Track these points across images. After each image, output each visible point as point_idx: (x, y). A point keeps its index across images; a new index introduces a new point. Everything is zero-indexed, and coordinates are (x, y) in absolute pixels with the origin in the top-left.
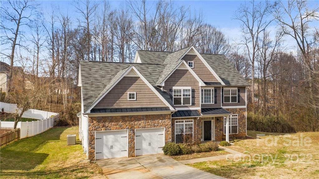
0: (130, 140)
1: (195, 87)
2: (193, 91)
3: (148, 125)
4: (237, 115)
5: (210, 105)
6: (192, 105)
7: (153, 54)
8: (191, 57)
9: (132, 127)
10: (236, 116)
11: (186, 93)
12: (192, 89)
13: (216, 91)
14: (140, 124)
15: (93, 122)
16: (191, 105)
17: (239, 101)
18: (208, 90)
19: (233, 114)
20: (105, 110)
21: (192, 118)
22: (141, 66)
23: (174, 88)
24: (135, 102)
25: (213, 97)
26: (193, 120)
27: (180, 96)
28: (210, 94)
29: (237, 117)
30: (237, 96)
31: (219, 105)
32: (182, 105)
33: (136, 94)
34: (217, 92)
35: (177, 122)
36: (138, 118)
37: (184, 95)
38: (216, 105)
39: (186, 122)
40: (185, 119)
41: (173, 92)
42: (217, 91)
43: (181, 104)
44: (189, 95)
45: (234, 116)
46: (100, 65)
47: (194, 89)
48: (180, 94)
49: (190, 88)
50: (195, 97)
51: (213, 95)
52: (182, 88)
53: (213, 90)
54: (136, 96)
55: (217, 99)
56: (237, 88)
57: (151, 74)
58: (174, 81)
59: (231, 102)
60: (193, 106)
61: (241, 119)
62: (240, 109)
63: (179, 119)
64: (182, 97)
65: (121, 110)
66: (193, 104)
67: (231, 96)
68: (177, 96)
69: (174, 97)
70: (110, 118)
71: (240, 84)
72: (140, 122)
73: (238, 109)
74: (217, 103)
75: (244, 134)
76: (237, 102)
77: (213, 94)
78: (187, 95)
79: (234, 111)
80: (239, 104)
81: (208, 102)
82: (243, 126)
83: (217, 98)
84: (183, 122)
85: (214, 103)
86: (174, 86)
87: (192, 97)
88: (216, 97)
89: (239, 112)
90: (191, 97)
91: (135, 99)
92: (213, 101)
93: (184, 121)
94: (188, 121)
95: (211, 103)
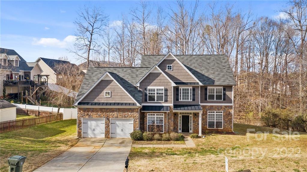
0: (106, 126)
1: (167, 87)
2: (166, 90)
3: (120, 116)
4: (223, 111)
5: (188, 102)
6: (164, 102)
7: (154, 58)
8: (170, 61)
9: (108, 116)
10: (221, 112)
11: (159, 92)
12: (165, 89)
13: (194, 90)
14: (114, 115)
15: (80, 111)
16: (164, 101)
17: (224, 99)
18: (186, 89)
19: (218, 110)
20: (88, 104)
21: (162, 113)
22: (133, 69)
23: (149, 88)
24: (110, 98)
25: (191, 95)
26: (164, 114)
27: (154, 94)
28: (188, 93)
29: (222, 114)
30: (222, 94)
31: (197, 102)
33: (111, 92)
34: (195, 91)
35: (149, 115)
36: (112, 110)
37: (157, 94)
38: (194, 102)
39: (157, 115)
41: (148, 91)
42: (196, 90)
43: (155, 101)
44: (162, 94)
45: (219, 112)
46: (101, 70)
47: (167, 89)
48: (154, 93)
49: (163, 88)
50: (168, 95)
52: (156, 88)
53: (191, 89)
54: (111, 94)
56: (223, 87)
57: (137, 76)
58: (149, 82)
59: (215, 100)
60: (165, 103)
61: (226, 116)
62: (226, 107)
63: (151, 113)
64: (156, 95)
65: (99, 104)
66: (166, 101)
67: (215, 94)
68: (152, 94)
69: (148, 95)
70: (92, 109)
71: (226, 83)
72: (114, 113)
73: (223, 107)
74: (195, 100)
75: (230, 130)
76: (222, 100)
77: (191, 92)
78: (160, 94)
79: (219, 108)
80: (224, 101)
81: (186, 99)
82: (228, 122)
83: (195, 96)
84: (154, 115)
85: (192, 101)
86: (149, 86)
87: (165, 95)
89: (225, 109)
90: (164, 95)
91: (110, 96)
92: (191, 99)
93: (156, 114)
94: (159, 115)
95: (189, 100)
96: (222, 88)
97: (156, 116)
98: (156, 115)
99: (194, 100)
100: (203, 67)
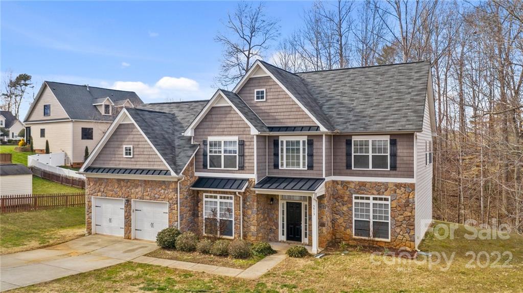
0: (126, 214)
1: (245, 136)
2: (242, 144)
3: (146, 196)
4: (389, 197)
5: (298, 172)
6: (239, 170)
8: (261, 81)
9: (128, 196)
10: (386, 200)
11: (229, 148)
12: (239, 141)
13: (310, 143)
14: (137, 193)
15: (90, 185)
16: (237, 169)
17: (393, 167)
18: (293, 143)
19: (379, 194)
20: (98, 170)
21: (231, 193)
23: (210, 139)
24: (132, 160)
25: (304, 156)
26: (233, 196)
27: (220, 152)
28: (298, 150)
29: (389, 203)
30: (388, 154)
31: (318, 172)
32: (223, 168)
33: (133, 148)
34: (315, 147)
35: (207, 197)
36: (136, 183)
37: (225, 151)
38: (311, 171)
39: (221, 198)
40: (219, 192)
41: (208, 145)
42: (315, 143)
44: (235, 152)
45: (381, 199)
47: (244, 141)
48: (220, 150)
49: (236, 138)
50: (246, 154)
51: (304, 152)
52: (222, 139)
53: (304, 142)
54: (133, 151)
55: (314, 161)
56: (389, 136)
58: (210, 126)
59: (371, 168)
60: (241, 171)
61: (399, 209)
62: (398, 186)
63: (211, 192)
64: (223, 154)
65: (114, 170)
66: (242, 168)
67: (370, 154)
68: (215, 152)
69: (209, 154)
70: (105, 180)
71: (394, 128)
72: (137, 190)
73: (390, 186)
74: (314, 168)
75: (409, 245)
76: (389, 169)
77: (304, 149)
78: (230, 152)
79: (380, 188)
80: (394, 172)
81: (293, 165)
82: (405, 226)
83: (315, 158)
84: (216, 197)
85: (306, 169)
86: (210, 135)
87: (239, 156)
88: (311, 155)
89: (395, 192)
90: (237, 154)
91: (131, 156)
92: (304, 163)
93: (218, 195)
94: (224, 198)
95: (301, 168)
96: (388, 138)
97: (218, 200)
98: (218, 197)
99: (310, 167)
100: (359, 93)
